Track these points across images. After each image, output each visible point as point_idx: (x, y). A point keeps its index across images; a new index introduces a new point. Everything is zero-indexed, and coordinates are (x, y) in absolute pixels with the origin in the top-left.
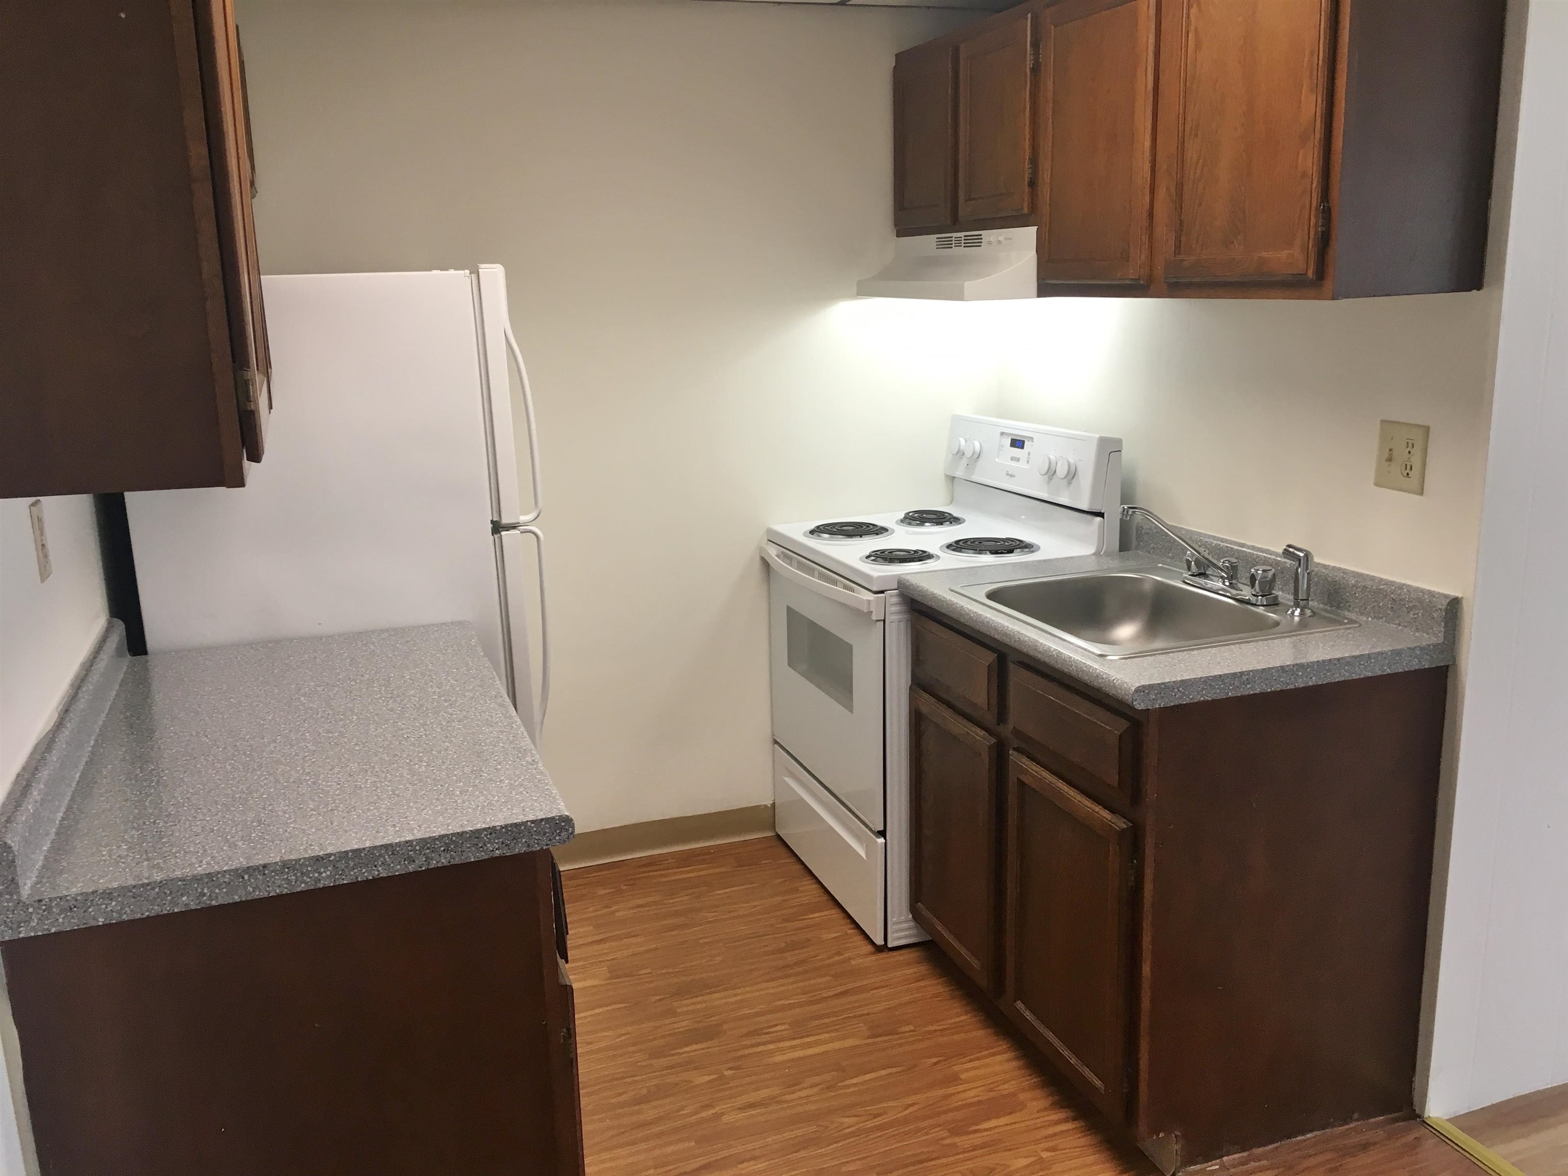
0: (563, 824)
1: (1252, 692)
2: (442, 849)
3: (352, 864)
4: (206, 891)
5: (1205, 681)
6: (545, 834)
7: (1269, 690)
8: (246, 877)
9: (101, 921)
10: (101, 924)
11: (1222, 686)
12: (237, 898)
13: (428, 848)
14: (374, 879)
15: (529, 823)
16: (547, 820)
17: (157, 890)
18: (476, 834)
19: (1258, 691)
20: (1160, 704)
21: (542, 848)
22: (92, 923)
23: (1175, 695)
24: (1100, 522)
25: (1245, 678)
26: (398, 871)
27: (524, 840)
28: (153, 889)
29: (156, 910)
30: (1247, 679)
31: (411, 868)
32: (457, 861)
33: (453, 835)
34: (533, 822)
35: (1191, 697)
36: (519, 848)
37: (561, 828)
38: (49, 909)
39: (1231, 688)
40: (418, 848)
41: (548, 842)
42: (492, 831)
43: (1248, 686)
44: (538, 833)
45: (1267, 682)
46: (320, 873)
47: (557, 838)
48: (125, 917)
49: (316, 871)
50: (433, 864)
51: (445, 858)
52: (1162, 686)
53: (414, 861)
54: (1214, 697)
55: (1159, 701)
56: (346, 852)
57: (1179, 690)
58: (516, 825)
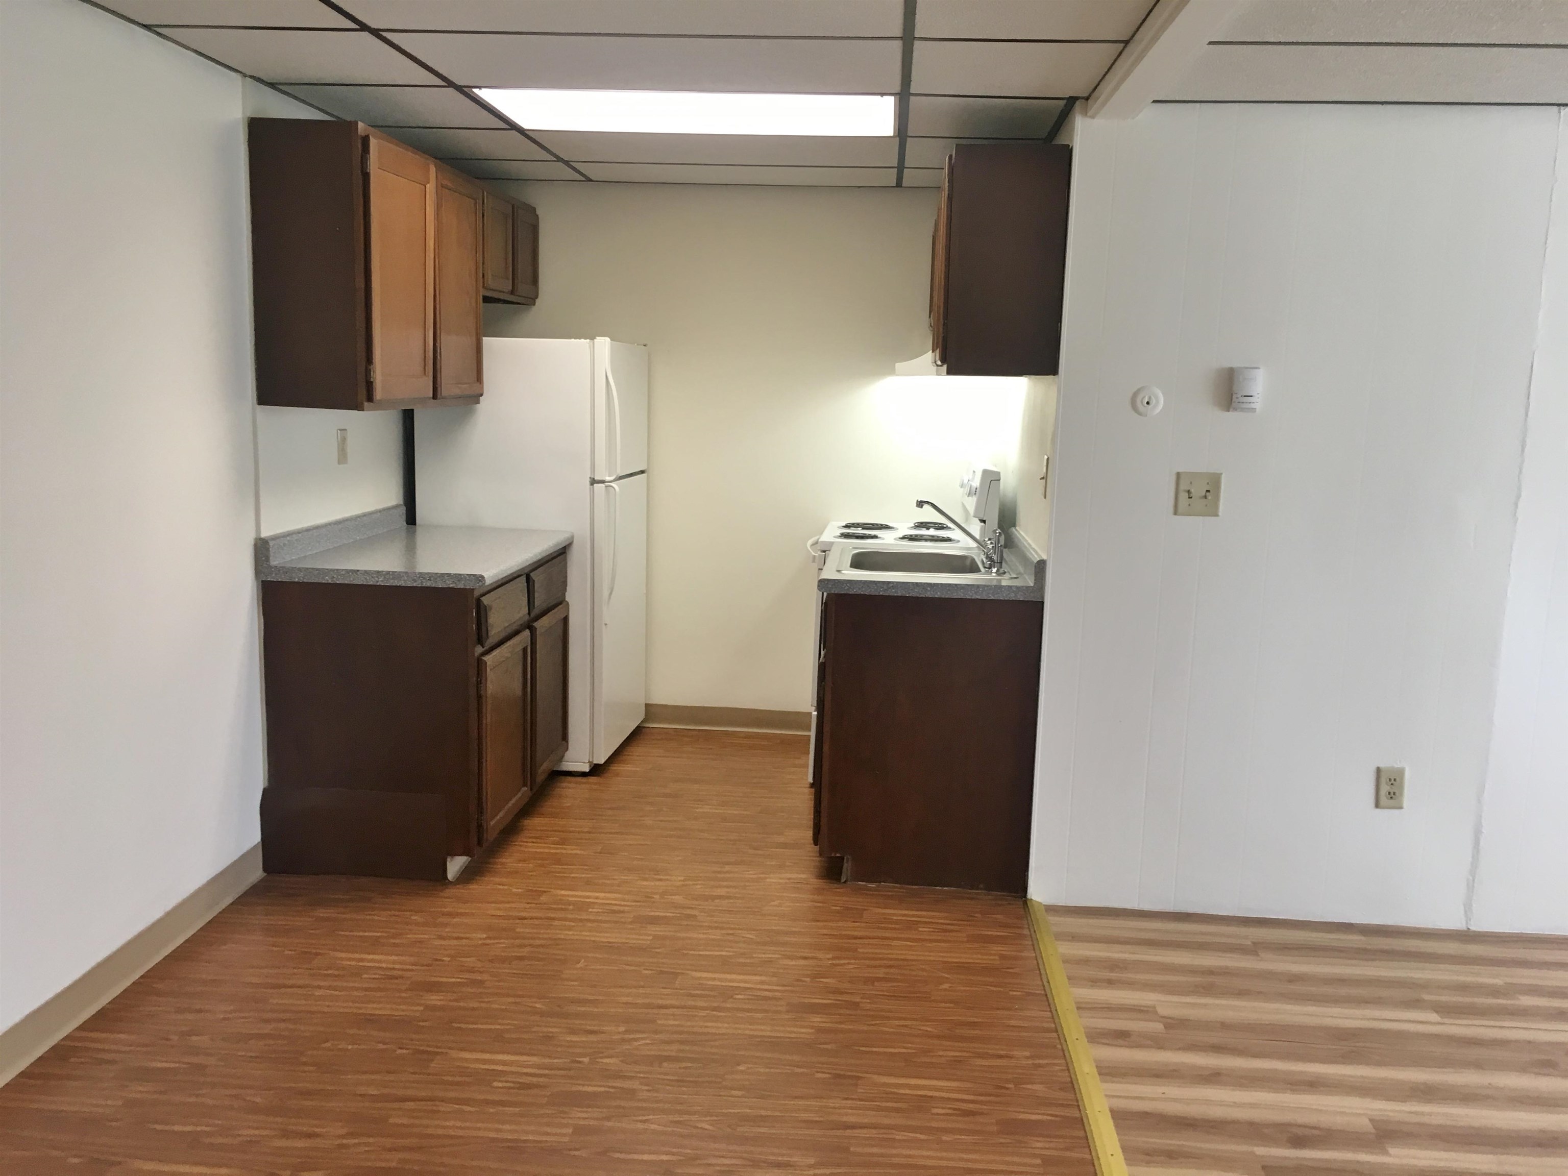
0: (480, 579)
4: (335, 576)
6: (471, 581)
8: (353, 574)
9: (297, 580)
11: (876, 587)
14: (399, 586)
15: (465, 575)
16: (474, 575)
17: (317, 572)
18: (443, 575)
20: (834, 591)
22: (293, 580)
23: (846, 588)
26: (409, 585)
27: (463, 582)
29: (316, 580)
31: (415, 585)
32: (433, 586)
34: (467, 575)
35: (855, 590)
36: (461, 586)
37: (480, 581)
38: (279, 571)
39: (881, 589)
40: (418, 576)
41: (473, 585)
42: (449, 575)
43: (893, 591)
44: (469, 580)
46: (379, 579)
47: (477, 584)
48: (305, 581)
49: (377, 577)
50: (424, 585)
51: (429, 583)
52: (836, 581)
53: (416, 581)
54: (870, 593)
55: (834, 589)
58: (460, 575)
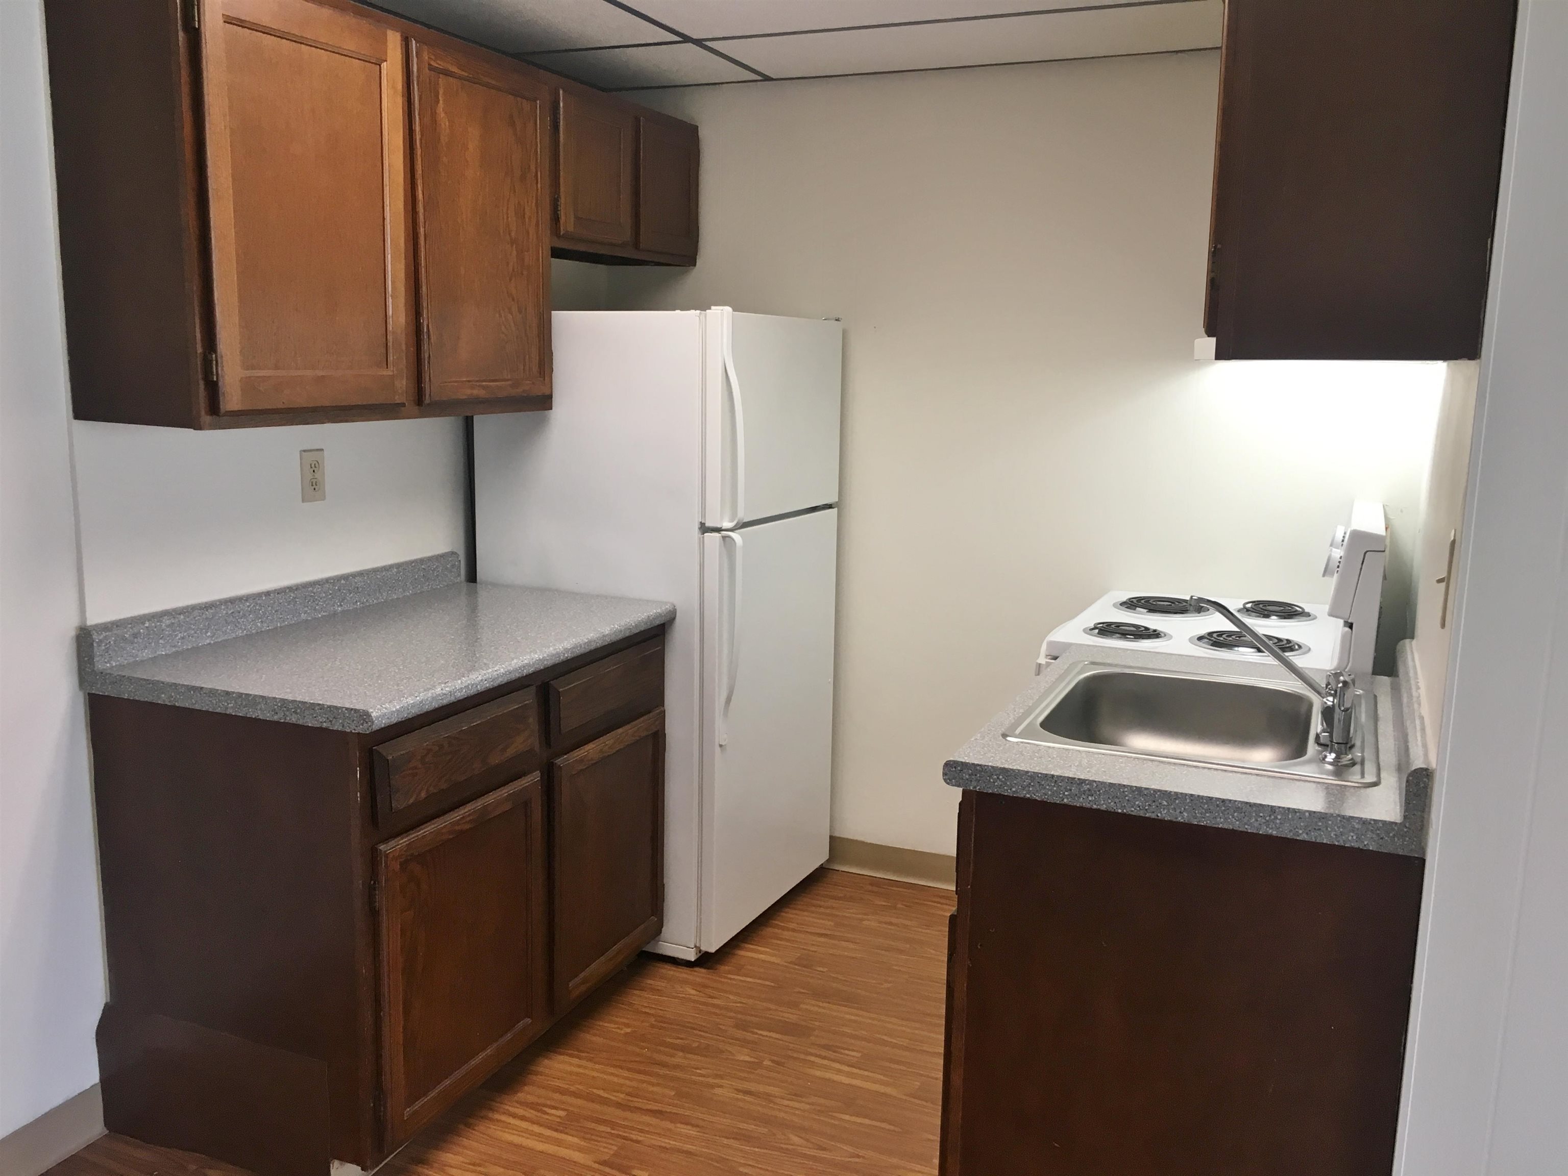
0: (365, 717)
1: (1095, 807)
2: (293, 710)
3: (244, 703)
4: (173, 694)
5: (1031, 777)
6: (353, 721)
7: (1120, 811)
8: (192, 692)
9: (127, 696)
10: (126, 698)
11: (1055, 789)
12: (187, 705)
13: (285, 707)
14: (256, 719)
15: (344, 709)
16: (356, 711)
17: (151, 685)
18: (313, 706)
19: (1104, 807)
20: (975, 787)
21: (351, 731)
22: (123, 696)
23: (994, 782)
24: (1347, 632)
25: (1086, 787)
26: (268, 717)
27: (341, 721)
28: (149, 684)
29: (149, 699)
30: (1089, 790)
31: (276, 718)
32: (300, 722)
33: (300, 702)
34: (346, 709)
35: (1014, 789)
37: (365, 721)
39: (1066, 793)
40: (279, 704)
41: (356, 728)
42: (321, 706)
43: (1090, 798)
44: (349, 719)
45: (1117, 800)
46: (228, 704)
47: (361, 726)
48: (136, 698)
50: (288, 719)
51: (295, 718)
52: (978, 768)
53: (277, 713)
54: (1045, 798)
55: (974, 783)
56: (242, 694)
57: (998, 778)
58: (336, 708)
